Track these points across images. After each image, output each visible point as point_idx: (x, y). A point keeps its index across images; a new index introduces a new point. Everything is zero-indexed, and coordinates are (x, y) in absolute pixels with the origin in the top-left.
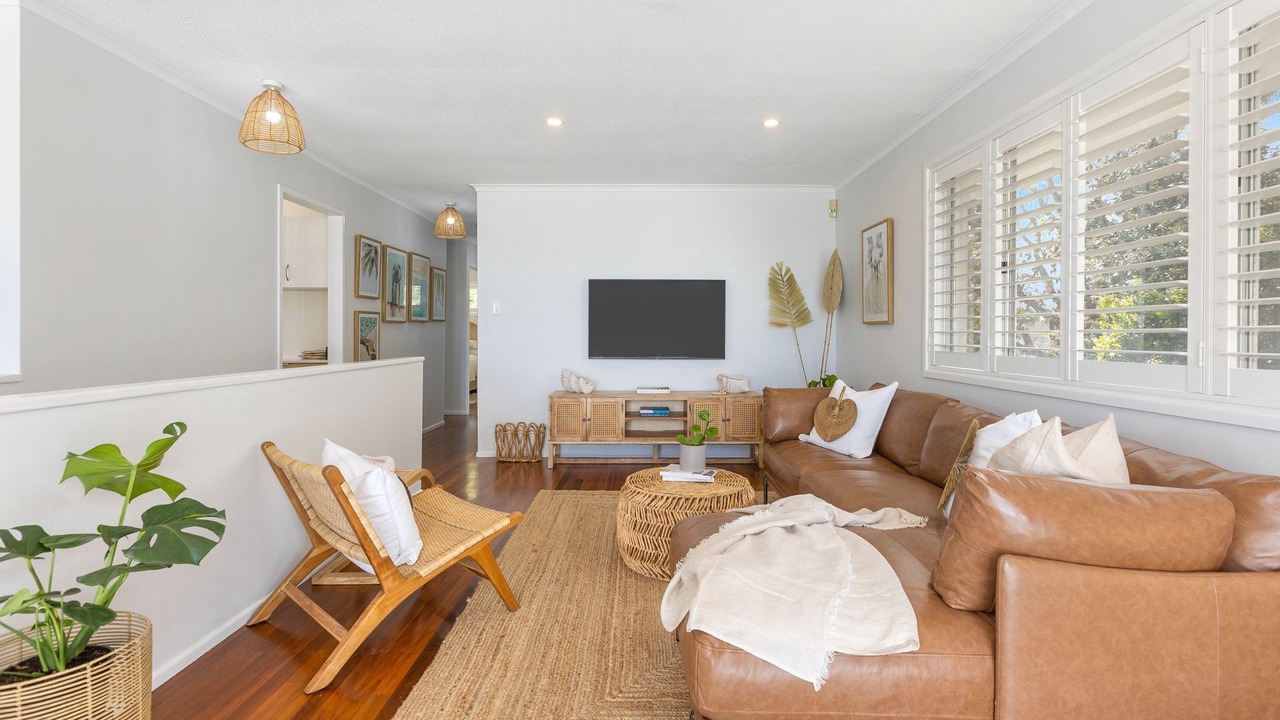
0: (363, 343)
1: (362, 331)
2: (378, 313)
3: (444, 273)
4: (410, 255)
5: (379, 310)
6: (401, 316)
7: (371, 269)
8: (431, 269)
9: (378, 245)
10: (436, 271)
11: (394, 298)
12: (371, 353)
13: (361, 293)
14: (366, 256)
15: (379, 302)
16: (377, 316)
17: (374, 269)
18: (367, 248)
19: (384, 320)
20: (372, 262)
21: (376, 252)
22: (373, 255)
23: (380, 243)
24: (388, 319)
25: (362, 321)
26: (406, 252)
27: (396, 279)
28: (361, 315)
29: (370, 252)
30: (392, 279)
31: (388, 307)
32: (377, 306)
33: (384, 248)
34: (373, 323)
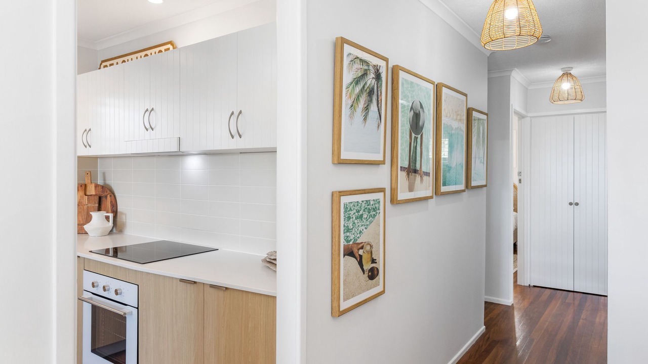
0: (350, 253)
1: (348, 230)
2: (382, 190)
3: (485, 117)
4: (438, 88)
5: (386, 185)
6: (424, 187)
7: (367, 109)
8: (469, 111)
9: (382, 63)
10: (475, 114)
11: (413, 159)
12: (368, 266)
13: (344, 156)
14: (357, 81)
15: (386, 169)
16: (380, 196)
17: (374, 107)
18: (358, 65)
19: (394, 201)
20: (371, 93)
21: (378, 77)
22: (370, 80)
23: (386, 60)
24: (402, 195)
25: (346, 208)
26: (432, 83)
27: (416, 126)
28: (345, 200)
29: (365, 74)
30: (408, 127)
31: (402, 176)
32: (380, 177)
33: (395, 71)
34: (372, 210)
